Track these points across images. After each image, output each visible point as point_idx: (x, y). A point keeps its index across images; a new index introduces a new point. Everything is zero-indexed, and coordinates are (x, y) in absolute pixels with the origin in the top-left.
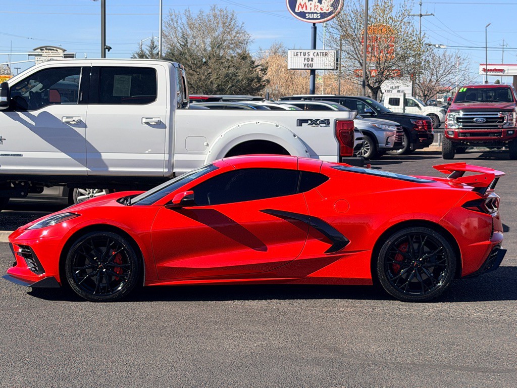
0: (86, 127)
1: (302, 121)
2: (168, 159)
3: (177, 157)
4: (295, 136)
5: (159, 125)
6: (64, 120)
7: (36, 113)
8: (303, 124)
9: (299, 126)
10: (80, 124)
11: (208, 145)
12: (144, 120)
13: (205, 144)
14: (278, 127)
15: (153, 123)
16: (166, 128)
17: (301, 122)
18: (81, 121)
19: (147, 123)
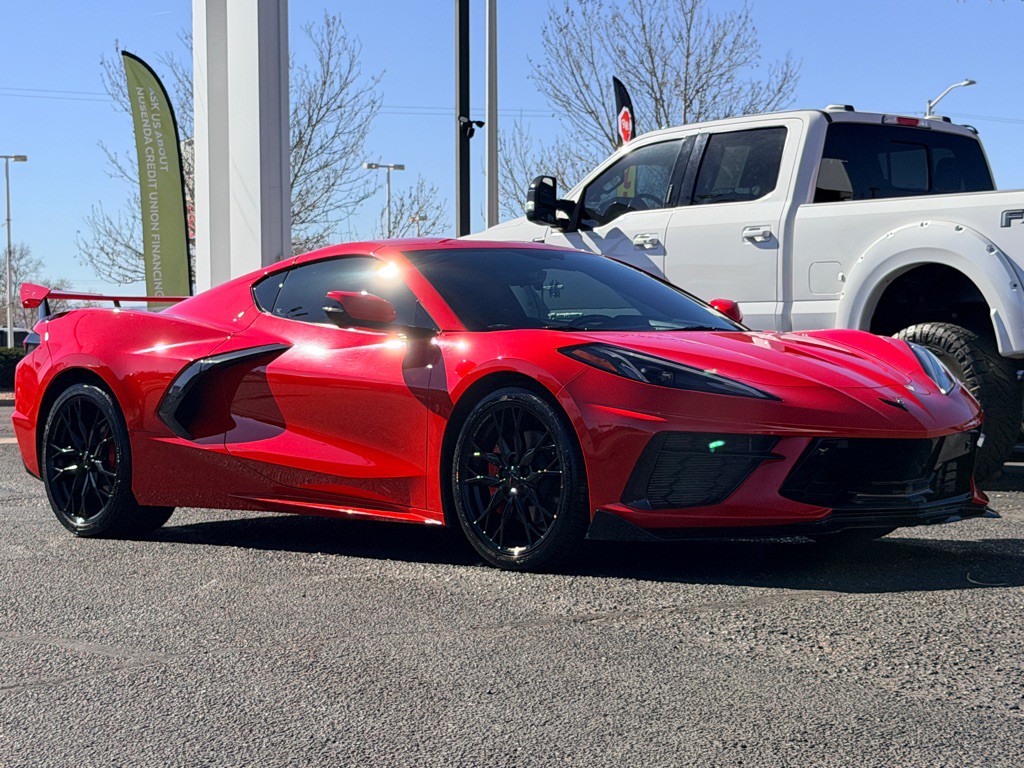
0: (665, 254)
1: (1011, 214)
2: (780, 312)
3: (797, 308)
4: (992, 250)
5: (769, 241)
6: (638, 240)
7: (601, 231)
8: (1012, 221)
9: (1006, 226)
10: (658, 248)
11: (843, 279)
12: (748, 233)
13: (840, 278)
14: (961, 232)
15: (759, 239)
16: (778, 247)
17: (1011, 216)
18: (658, 241)
19: (751, 239)
